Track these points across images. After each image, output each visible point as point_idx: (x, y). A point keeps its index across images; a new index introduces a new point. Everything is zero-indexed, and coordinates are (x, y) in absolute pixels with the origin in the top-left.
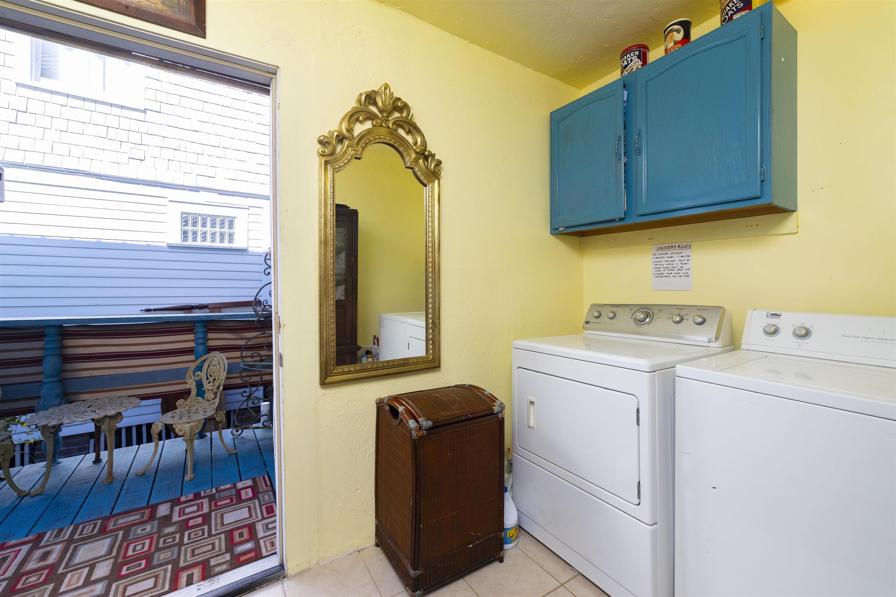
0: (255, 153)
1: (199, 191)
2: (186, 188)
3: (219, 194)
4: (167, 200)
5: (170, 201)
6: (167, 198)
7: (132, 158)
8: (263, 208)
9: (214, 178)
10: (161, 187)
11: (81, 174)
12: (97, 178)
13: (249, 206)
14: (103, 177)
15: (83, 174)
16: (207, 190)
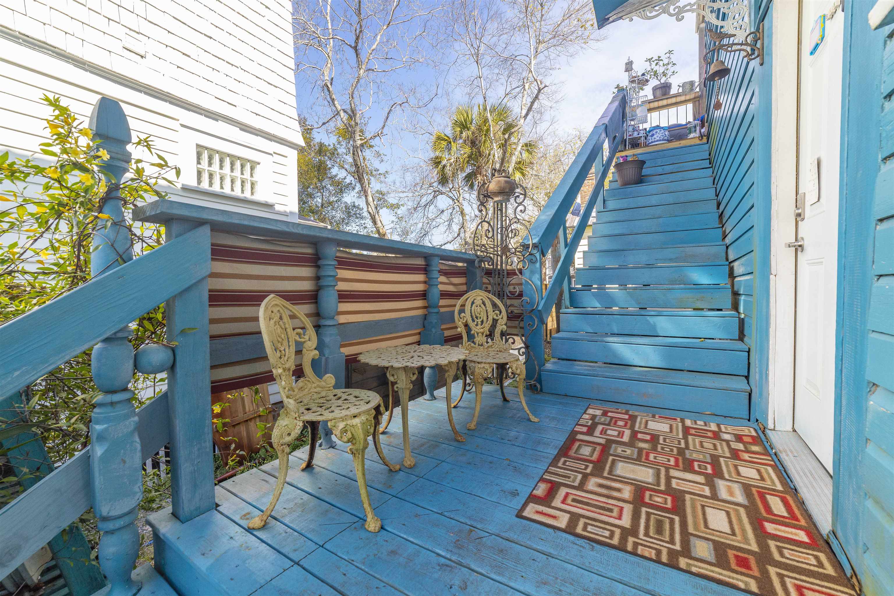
0: (277, 87)
1: (217, 120)
2: (203, 112)
3: (241, 129)
4: (177, 123)
5: (182, 125)
6: (178, 120)
7: (128, 50)
8: (286, 157)
9: (235, 107)
10: (171, 103)
11: (50, 52)
12: (75, 66)
13: (274, 153)
14: (86, 67)
15: (53, 52)
16: (228, 121)
